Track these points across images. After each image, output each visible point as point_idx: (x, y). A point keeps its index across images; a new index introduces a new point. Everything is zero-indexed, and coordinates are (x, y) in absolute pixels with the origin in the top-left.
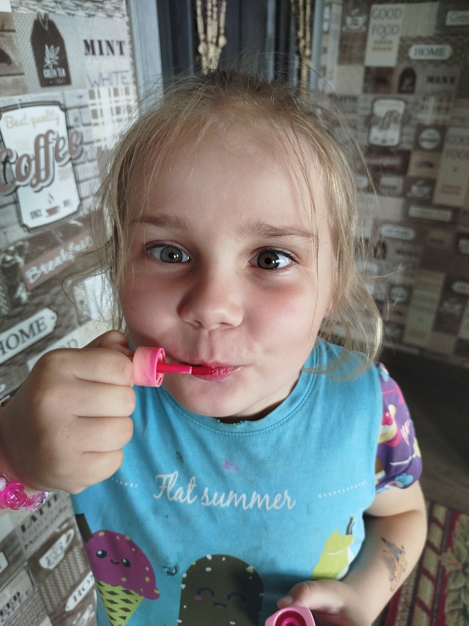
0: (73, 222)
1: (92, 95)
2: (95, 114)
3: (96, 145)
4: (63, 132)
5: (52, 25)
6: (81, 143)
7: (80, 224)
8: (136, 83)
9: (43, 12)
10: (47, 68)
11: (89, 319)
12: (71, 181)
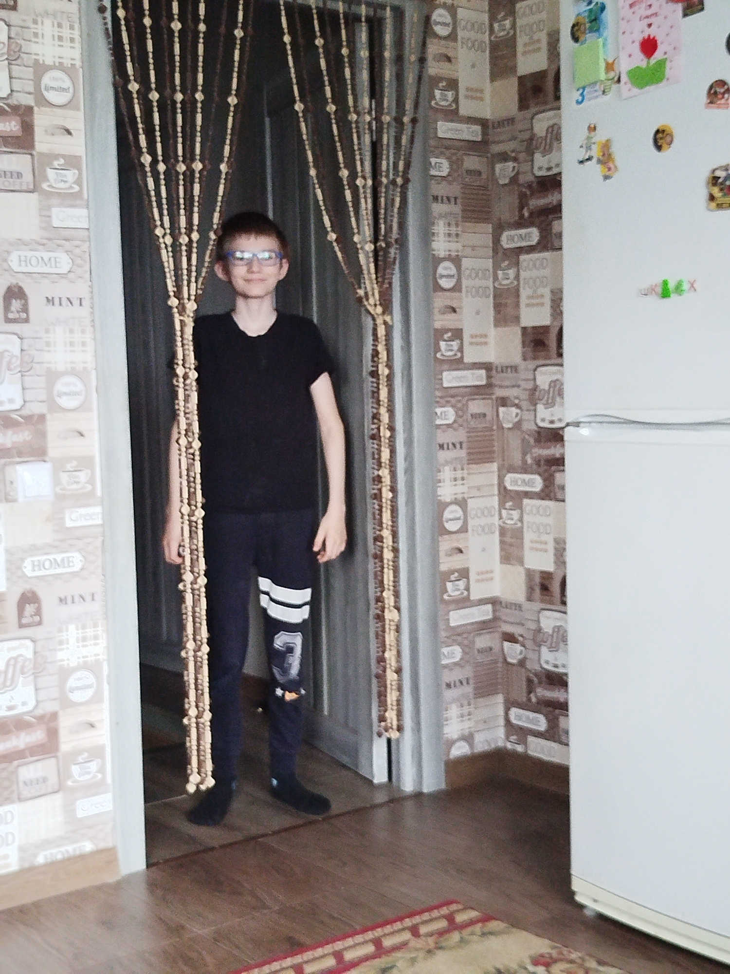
0: (14, 416)
1: (47, 331)
2: (48, 344)
3: (48, 365)
4: (17, 351)
5: (20, 288)
6: (32, 362)
7: (20, 419)
8: (93, 326)
9: (14, 282)
10: (12, 312)
11: (15, 501)
12: (19, 387)
